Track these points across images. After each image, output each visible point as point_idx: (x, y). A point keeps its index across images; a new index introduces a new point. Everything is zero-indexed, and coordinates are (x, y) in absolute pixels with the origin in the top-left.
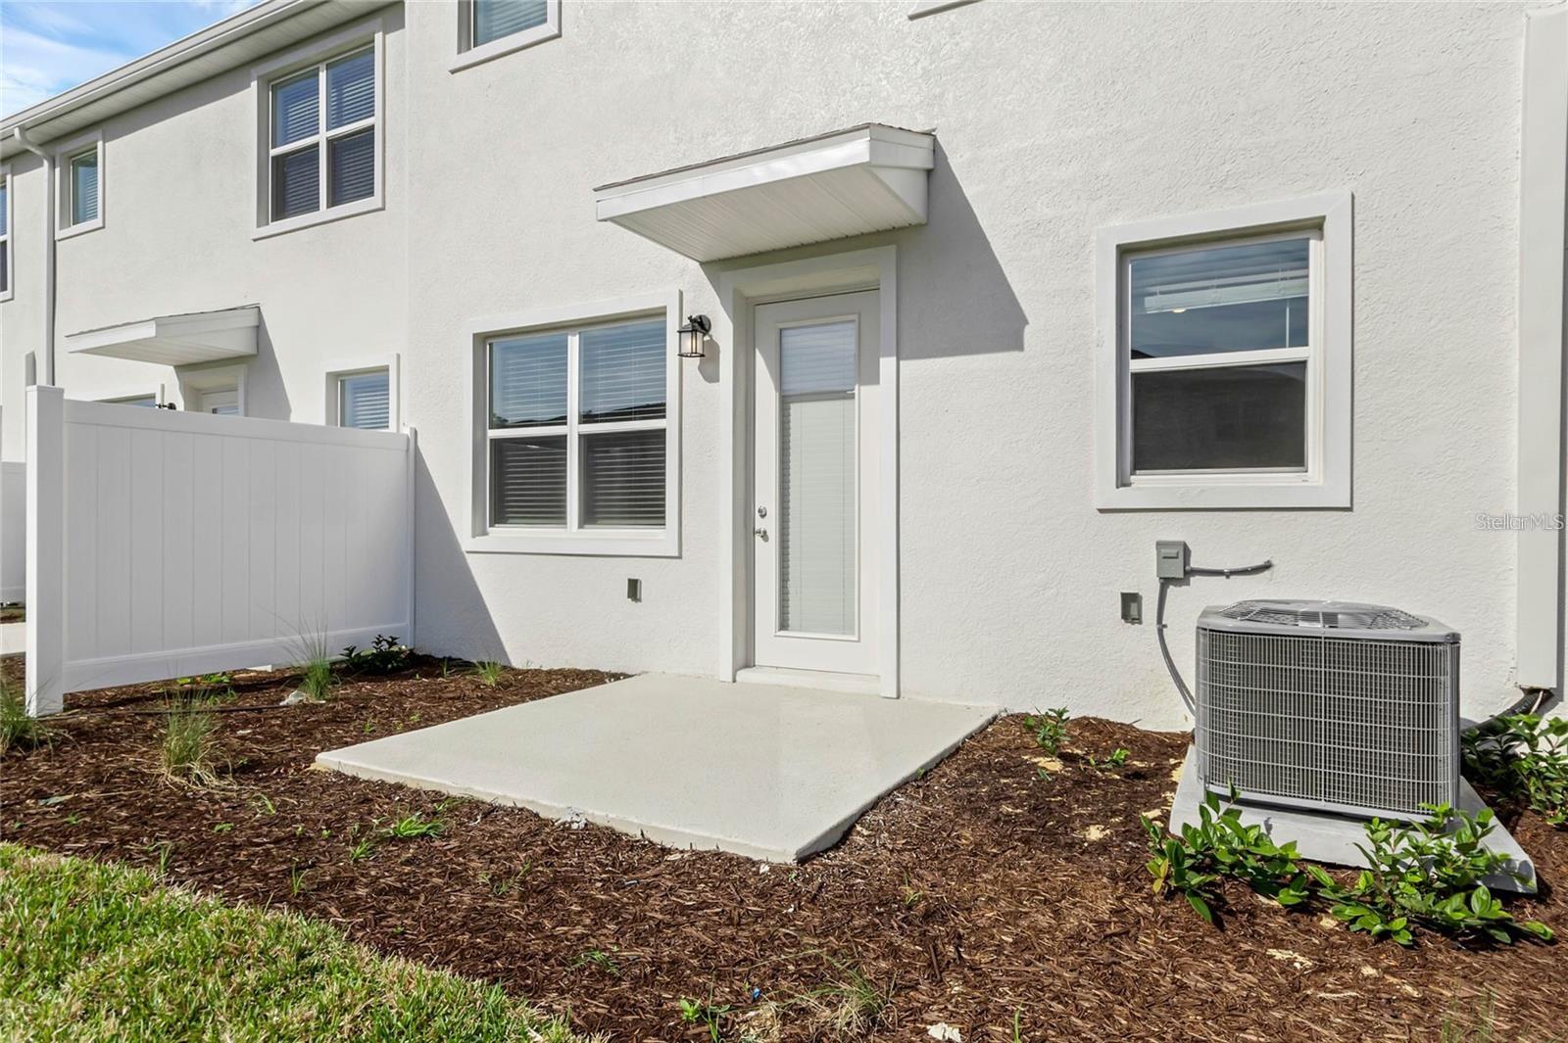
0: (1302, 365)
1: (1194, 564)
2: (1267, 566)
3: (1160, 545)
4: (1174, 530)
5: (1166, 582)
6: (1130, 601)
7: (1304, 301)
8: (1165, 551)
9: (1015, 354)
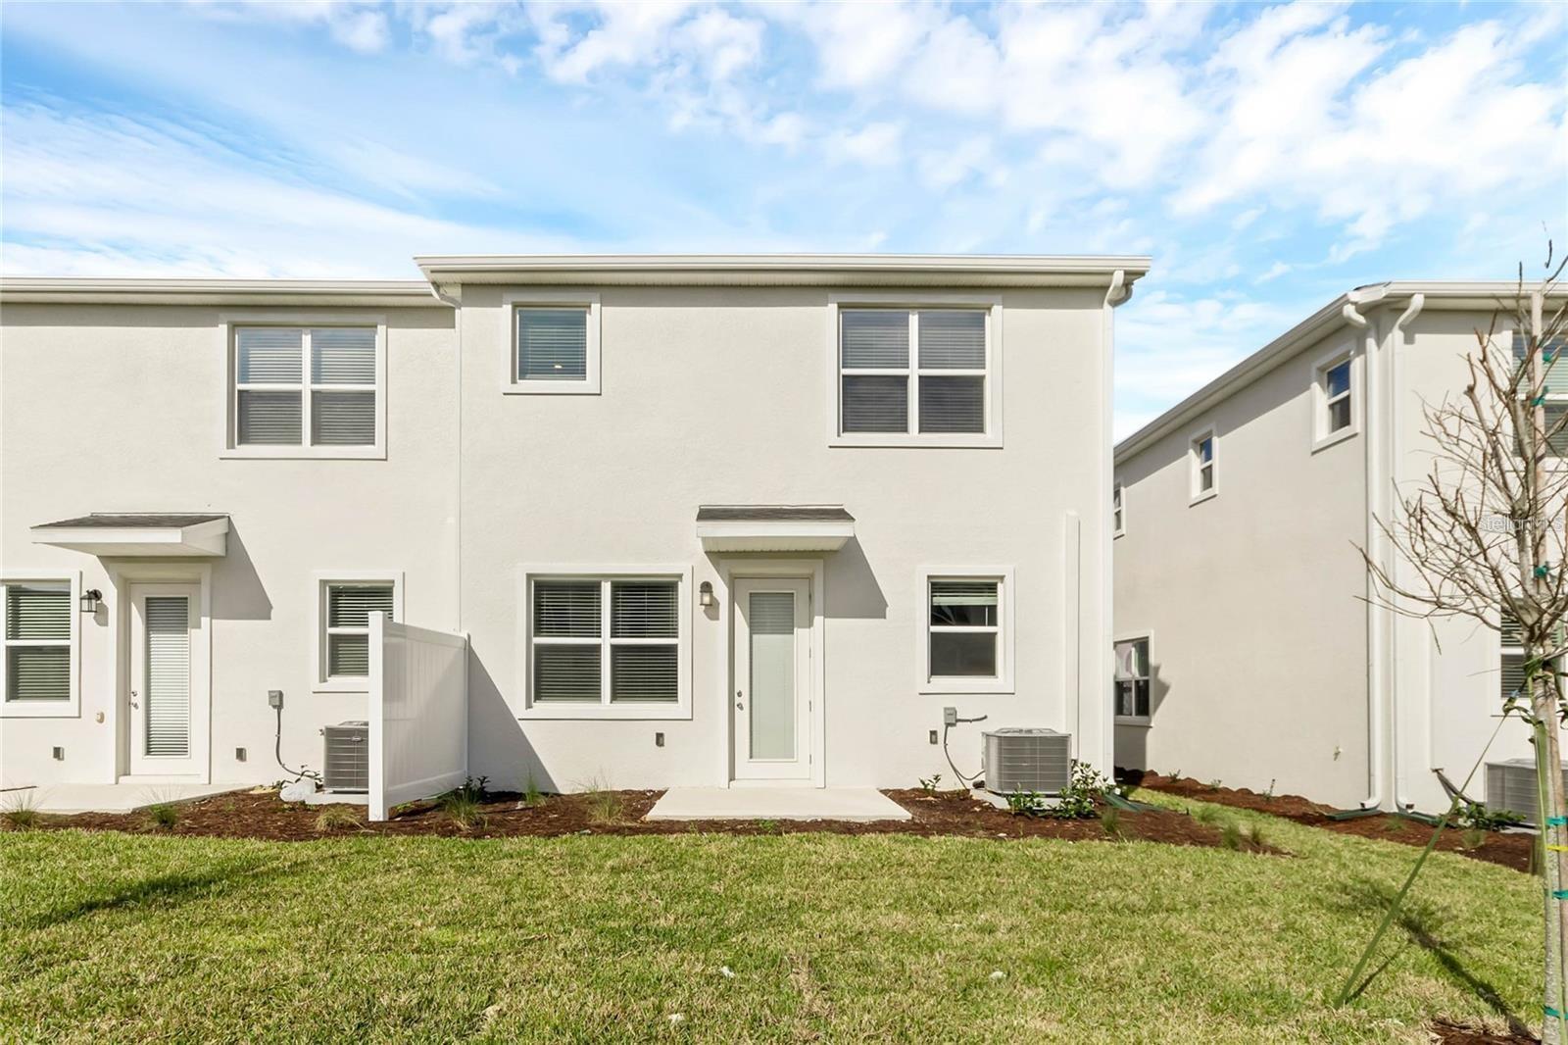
0: (995, 634)
1: (958, 717)
2: (985, 717)
3: (946, 709)
4: (950, 701)
5: (948, 725)
6: (933, 733)
7: (995, 606)
8: (948, 712)
9: (882, 620)
